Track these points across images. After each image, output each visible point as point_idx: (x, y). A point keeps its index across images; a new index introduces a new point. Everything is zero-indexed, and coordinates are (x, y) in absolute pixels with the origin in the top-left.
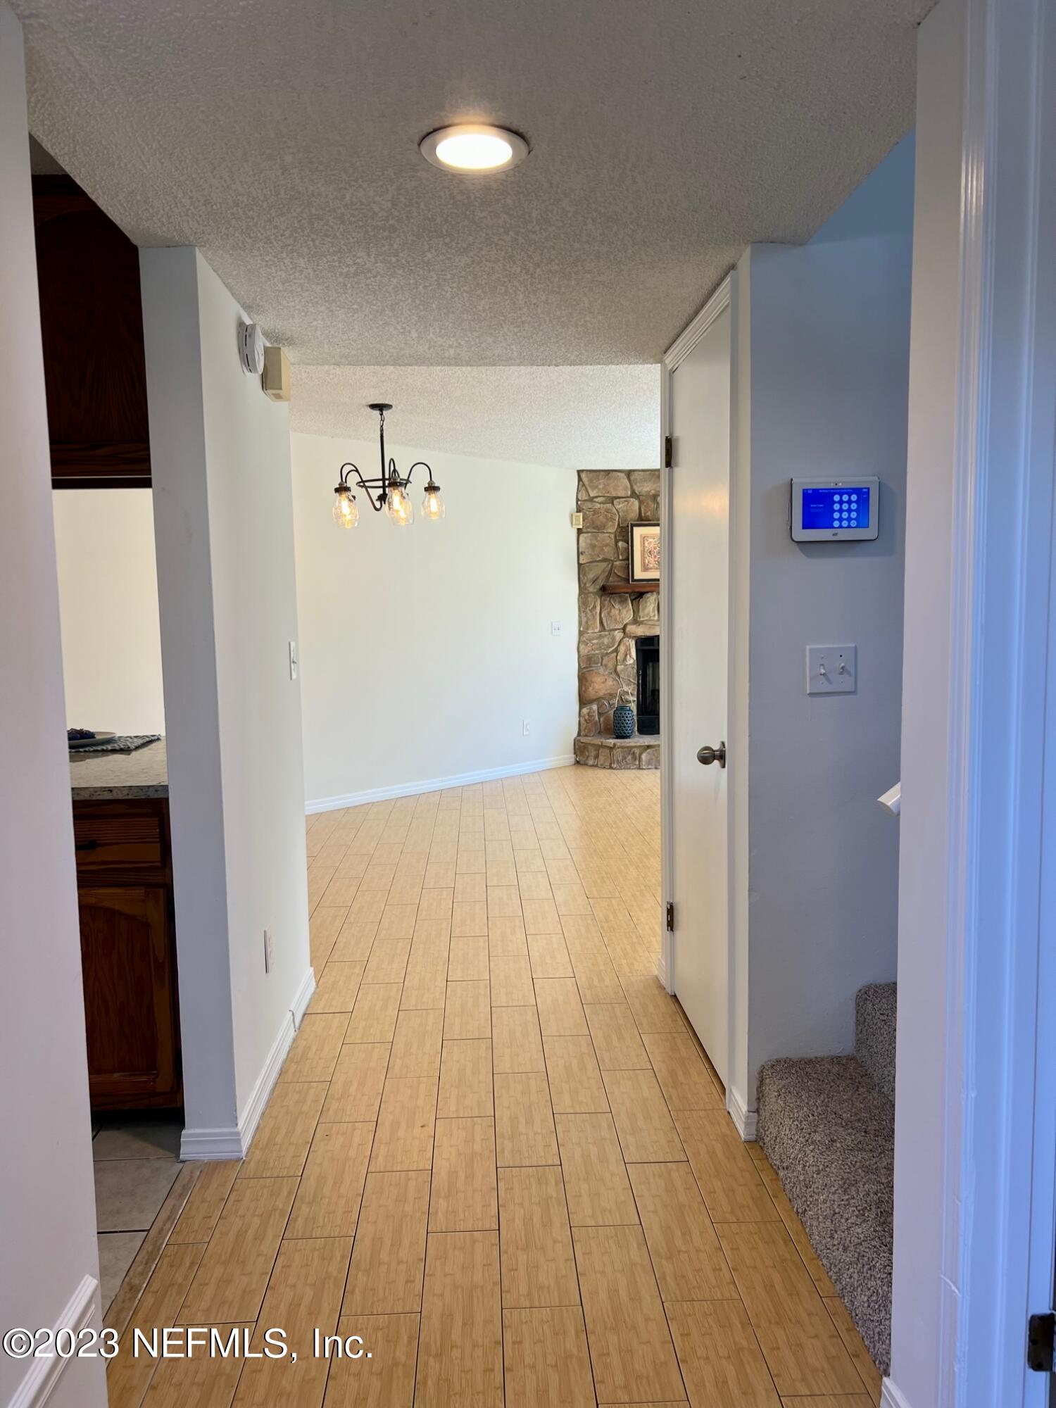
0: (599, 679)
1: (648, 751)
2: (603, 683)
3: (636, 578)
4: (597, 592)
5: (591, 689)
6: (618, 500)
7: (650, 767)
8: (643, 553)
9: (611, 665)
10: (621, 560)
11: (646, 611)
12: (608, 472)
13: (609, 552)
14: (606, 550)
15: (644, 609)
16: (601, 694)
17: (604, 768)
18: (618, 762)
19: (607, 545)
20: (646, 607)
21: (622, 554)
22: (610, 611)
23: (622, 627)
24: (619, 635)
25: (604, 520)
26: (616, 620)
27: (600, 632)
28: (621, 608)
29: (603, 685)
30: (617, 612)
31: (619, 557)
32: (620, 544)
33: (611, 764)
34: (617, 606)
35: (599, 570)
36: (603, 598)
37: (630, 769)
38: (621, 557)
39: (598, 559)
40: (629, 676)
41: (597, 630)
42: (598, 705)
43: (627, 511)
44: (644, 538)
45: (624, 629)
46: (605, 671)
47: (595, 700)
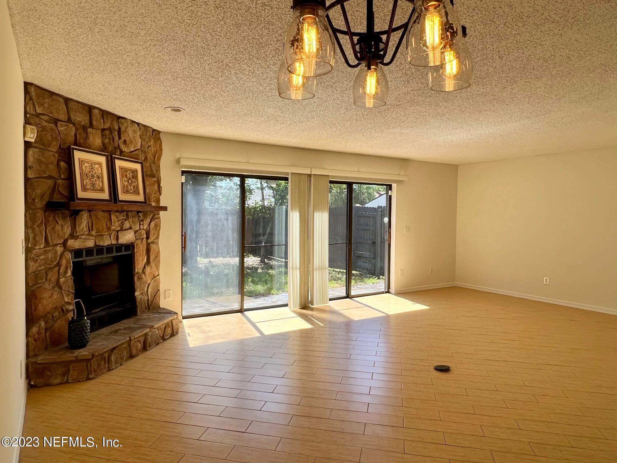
0: (46, 295)
1: (115, 352)
2: (50, 297)
3: (79, 197)
4: (43, 208)
5: (40, 305)
6: (61, 123)
7: (117, 366)
8: (81, 174)
9: (54, 279)
10: (63, 179)
11: (82, 227)
12: (52, 94)
13: (52, 170)
14: (51, 168)
15: (79, 226)
16: (48, 309)
17: (79, 381)
18: (95, 371)
19: (52, 163)
20: (81, 223)
21: (63, 174)
22: (55, 227)
23: (62, 241)
24: (60, 249)
25: (50, 139)
26: (59, 235)
27: (44, 247)
28: (63, 224)
29: (50, 300)
30: (60, 227)
31: (60, 176)
32: (62, 164)
33: (88, 375)
34: (60, 222)
35: (44, 187)
36: (47, 214)
37: (103, 373)
38: (63, 176)
39: (44, 176)
40: (69, 287)
41: (42, 246)
42: (44, 320)
43: (66, 135)
44: (82, 162)
45: (64, 244)
46: (49, 285)
47: (42, 317)
